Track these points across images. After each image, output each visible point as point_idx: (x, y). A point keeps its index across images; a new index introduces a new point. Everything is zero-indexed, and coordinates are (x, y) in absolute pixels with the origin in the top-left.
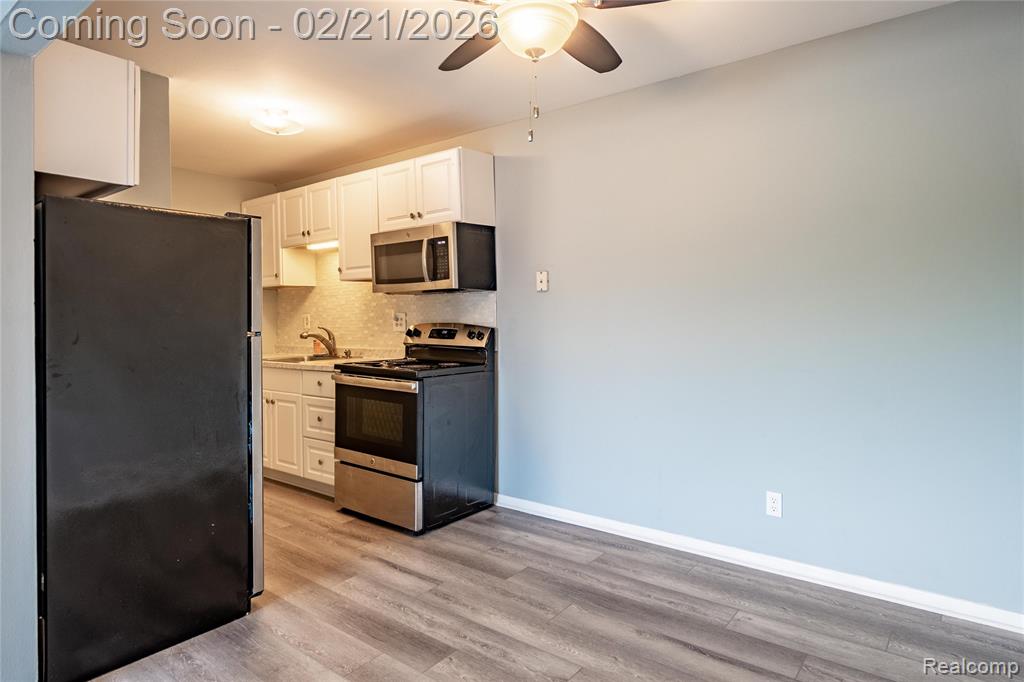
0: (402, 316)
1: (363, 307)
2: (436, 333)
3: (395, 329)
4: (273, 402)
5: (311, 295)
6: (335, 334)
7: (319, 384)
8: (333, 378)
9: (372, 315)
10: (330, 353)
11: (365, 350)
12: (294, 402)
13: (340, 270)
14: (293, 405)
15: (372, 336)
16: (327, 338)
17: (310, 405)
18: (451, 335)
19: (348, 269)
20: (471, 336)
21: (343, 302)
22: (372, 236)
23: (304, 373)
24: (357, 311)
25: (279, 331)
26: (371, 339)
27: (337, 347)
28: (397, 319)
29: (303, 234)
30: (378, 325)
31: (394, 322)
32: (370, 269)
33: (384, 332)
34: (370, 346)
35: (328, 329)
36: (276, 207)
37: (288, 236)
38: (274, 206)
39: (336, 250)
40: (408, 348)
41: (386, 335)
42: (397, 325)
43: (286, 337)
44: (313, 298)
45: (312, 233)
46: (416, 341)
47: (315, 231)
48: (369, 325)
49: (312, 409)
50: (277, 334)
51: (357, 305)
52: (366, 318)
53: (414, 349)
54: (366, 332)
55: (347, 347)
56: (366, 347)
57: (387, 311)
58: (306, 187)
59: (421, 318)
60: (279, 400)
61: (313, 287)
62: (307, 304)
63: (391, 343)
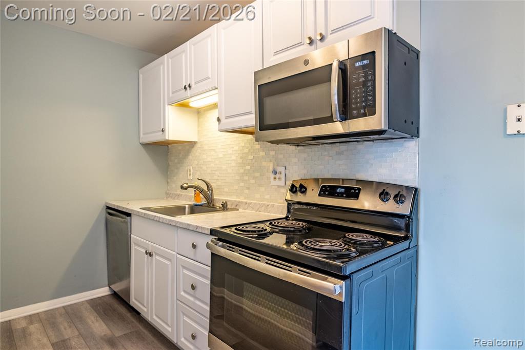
0: (281, 169)
1: (240, 161)
2: (329, 190)
3: (273, 182)
4: (151, 255)
5: (194, 150)
6: (213, 185)
7: (194, 246)
8: (208, 246)
9: (248, 167)
10: (208, 203)
11: (242, 202)
12: (170, 260)
13: (219, 120)
14: (168, 263)
15: (248, 188)
16: (206, 189)
17: (184, 267)
18: (352, 193)
19: (227, 118)
20: (384, 196)
21: (221, 156)
22: (256, 73)
23: (179, 230)
24: (234, 164)
25: (169, 181)
26: (247, 191)
27: (215, 197)
28: (275, 173)
29: (185, 88)
30: (254, 178)
31: (272, 176)
32: (253, 116)
33: (260, 185)
34: (245, 198)
35: (207, 180)
36: (164, 68)
37: (173, 93)
38: (162, 68)
39: (215, 106)
40: (289, 205)
41: (263, 189)
42: (275, 178)
43: (174, 186)
44: (196, 152)
45: (193, 86)
46: (300, 198)
47: (196, 83)
48: (246, 178)
49: (186, 272)
50: (168, 183)
51: (234, 158)
52: (242, 171)
53: (297, 206)
54: (242, 184)
55: (224, 198)
56: (242, 199)
57: (264, 164)
58: (188, 42)
59: (305, 171)
60: (157, 254)
61: (195, 142)
62: (190, 157)
63: (267, 197)
